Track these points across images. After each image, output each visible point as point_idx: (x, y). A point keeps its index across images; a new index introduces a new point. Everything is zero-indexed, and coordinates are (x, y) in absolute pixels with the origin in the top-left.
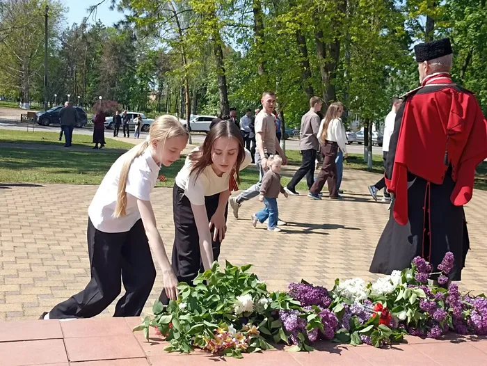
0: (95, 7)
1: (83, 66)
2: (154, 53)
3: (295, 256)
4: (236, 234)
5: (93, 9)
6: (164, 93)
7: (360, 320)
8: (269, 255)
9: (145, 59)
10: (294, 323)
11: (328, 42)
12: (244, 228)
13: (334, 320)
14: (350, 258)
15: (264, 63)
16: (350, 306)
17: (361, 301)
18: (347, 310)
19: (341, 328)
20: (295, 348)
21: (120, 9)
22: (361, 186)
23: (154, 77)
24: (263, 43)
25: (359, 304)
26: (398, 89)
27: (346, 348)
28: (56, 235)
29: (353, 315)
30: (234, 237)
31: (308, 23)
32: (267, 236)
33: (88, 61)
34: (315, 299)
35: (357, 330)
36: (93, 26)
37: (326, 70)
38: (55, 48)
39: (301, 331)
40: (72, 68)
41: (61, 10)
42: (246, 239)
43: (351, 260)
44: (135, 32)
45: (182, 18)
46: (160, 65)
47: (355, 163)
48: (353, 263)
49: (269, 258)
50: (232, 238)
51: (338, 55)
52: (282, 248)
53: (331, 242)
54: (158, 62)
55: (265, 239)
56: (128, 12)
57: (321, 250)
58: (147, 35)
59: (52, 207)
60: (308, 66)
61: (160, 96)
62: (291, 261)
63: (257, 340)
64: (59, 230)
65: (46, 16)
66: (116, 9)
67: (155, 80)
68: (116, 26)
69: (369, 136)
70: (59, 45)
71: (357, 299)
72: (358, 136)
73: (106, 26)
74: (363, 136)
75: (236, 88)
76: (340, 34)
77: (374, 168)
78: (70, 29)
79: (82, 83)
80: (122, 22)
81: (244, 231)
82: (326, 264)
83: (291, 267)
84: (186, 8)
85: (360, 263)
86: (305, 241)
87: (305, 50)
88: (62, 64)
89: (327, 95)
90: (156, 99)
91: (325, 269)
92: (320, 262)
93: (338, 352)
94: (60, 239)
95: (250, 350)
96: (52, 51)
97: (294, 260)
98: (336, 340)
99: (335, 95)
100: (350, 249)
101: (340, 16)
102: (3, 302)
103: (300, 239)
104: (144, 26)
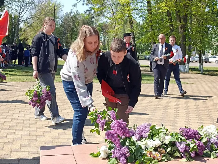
0: (76, 4)
1: (70, 31)
2: (101, 24)
3: (174, 114)
4: (145, 104)
5: (75, 5)
6: (106, 41)
7: (216, 146)
8: (162, 114)
9: (97, 27)
10: (184, 149)
11: (182, 15)
12: (148, 102)
13: (203, 146)
14: (201, 115)
15: (152, 26)
16: (210, 139)
17: (214, 136)
18: (209, 141)
19: (206, 150)
20: (184, 160)
21: (87, 4)
22: (200, 81)
23: (101, 35)
24: (152, 17)
25: (214, 138)
26: (214, 36)
27: (208, 160)
28: (64, 105)
29: (212, 143)
30: (144, 106)
31: (172, 6)
32: (160, 105)
33: (73, 29)
34: (193, 136)
35: (214, 151)
36: (74, 13)
37: (181, 28)
38: (58, 23)
39: (187, 152)
40: (66, 32)
41: (61, 6)
42: (149, 106)
43: (201, 116)
44: (94, 15)
45: (114, 7)
46: (104, 29)
47: (195, 71)
48: (202, 117)
49: (162, 115)
50: (143, 106)
51: (187, 21)
52: (167, 111)
53: (190, 108)
54: (103, 28)
55: (159, 107)
56: (90, 6)
57: (186, 111)
58: (99, 16)
59: (61, 93)
60: (173, 26)
61: (104, 43)
62: (172, 117)
63: (166, 156)
64: (65, 103)
65: (55, 9)
66: (85, 5)
67: (102, 36)
68: (85, 12)
69: (201, 58)
70: (60, 22)
71: (213, 136)
72: (195, 58)
73: (80, 13)
74: (198, 58)
75: (139, 38)
76: (188, 11)
77: (204, 73)
78: (65, 15)
79: (70, 38)
80: (88, 11)
81: (148, 103)
82: (189, 118)
83: (173, 119)
84: (115, 3)
85: (205, 117)
86: (178, 107)
87: (171, 19)
88: (61, 30)
89: (182, 40)
90: (102, 45)
91: (189, 120)
92: (186, 117)
93: (205, 161)
94: (66, 107)
95: (162, 160)
96: (57, 25)
97: (174, 116)
98: (204, 156)
99: (186, 39)
100: (200, 111)
101: (188, 3)
102: (43, 136)
103: (175, 106)
104: (98, 12)
